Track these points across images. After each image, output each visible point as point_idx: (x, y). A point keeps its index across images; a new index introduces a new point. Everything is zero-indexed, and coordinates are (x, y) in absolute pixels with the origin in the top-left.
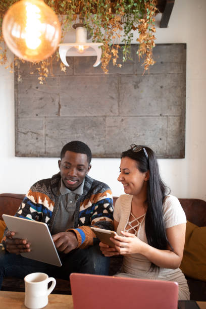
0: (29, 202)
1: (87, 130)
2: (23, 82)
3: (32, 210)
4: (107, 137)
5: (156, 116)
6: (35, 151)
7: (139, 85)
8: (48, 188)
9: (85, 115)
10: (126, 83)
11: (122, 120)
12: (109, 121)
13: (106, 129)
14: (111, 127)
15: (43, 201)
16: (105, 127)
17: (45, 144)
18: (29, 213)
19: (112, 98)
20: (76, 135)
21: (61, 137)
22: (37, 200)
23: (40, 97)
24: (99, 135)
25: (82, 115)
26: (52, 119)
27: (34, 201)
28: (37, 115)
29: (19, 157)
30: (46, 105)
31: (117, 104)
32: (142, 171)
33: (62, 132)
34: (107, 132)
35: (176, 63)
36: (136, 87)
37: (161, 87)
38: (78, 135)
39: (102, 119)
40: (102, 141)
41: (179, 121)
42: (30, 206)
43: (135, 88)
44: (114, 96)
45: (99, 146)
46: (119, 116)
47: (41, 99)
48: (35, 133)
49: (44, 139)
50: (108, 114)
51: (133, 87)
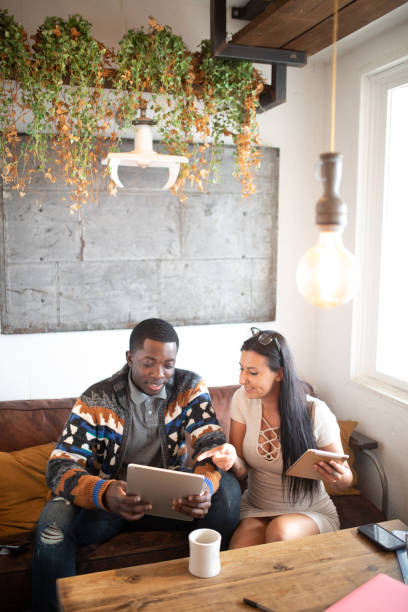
0: (83, 424)
1: (131, 283)
2: (13, 200)
3: (90, 436)
4: (164, 294)
5: (235, 259)
6: (40, 322)
7: (212, 210)
8: (111, 398)
9: (126, 258)
10: (192, 207)
11: (187, 266)
12: (166, 268)
13: (162, 280)
14: (169, 277)
15: (106, 421)
16: (159, 278)
17: (58, 309)
18: (85, 441)
19: (171, 230)
20: (112, 293)
21: (87, 297)
22: (96, 420)
23: (48, 227)
24: (151, 290)
25: (122, 258)
26: (69, 265)
27: (92, 422)
28: (41, 259)
29: (10, 334)
30: (57, 241)
31: (178, 240)
32: (273, 369)
33: (88, 287)
34: (163, 286)
35: (265, 177)
36: (208, 212)
37: (245, 214)
38: (116, 292)
39: (154, 264)
40: (155, 301)
41: (268, 266)
42: (85, 431)
43: (206, 215)
44: (174, 226)
45: (150, 308)
46: (180, 259)
47: (49, 230)
48: (39, 291)
49: (55, 300)
50: (164, 257)
51: (203, 214)
